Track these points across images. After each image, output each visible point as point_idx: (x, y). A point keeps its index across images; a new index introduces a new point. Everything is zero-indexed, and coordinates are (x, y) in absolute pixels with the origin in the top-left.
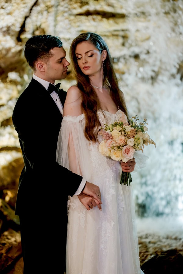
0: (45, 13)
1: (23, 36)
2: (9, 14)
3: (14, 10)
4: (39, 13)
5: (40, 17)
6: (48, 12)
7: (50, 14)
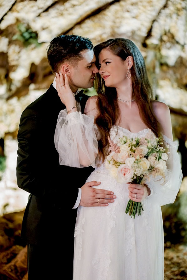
0: (174, 16)
1: (149, 42)
2: (135, 17)
3: (140, 13)
4: (167, 16)
5: (168, 20)
6: (178, 15)
7: (179, 18)
